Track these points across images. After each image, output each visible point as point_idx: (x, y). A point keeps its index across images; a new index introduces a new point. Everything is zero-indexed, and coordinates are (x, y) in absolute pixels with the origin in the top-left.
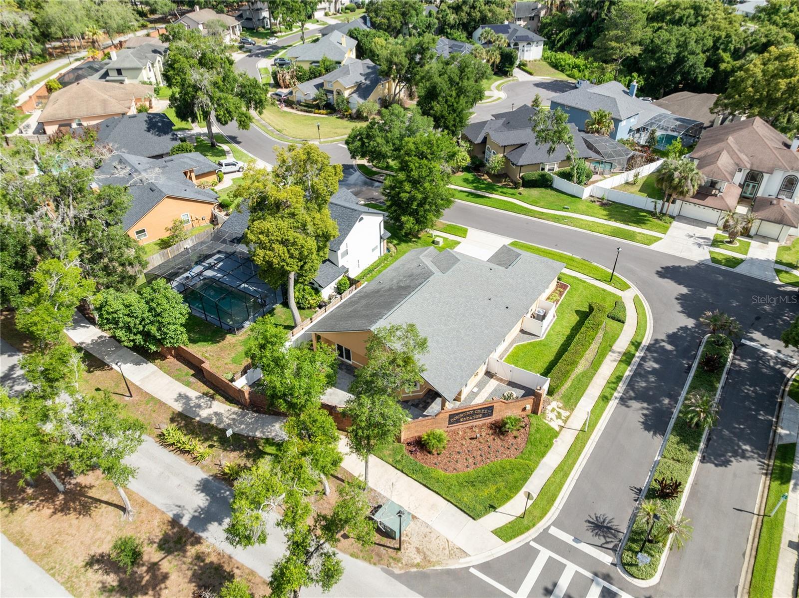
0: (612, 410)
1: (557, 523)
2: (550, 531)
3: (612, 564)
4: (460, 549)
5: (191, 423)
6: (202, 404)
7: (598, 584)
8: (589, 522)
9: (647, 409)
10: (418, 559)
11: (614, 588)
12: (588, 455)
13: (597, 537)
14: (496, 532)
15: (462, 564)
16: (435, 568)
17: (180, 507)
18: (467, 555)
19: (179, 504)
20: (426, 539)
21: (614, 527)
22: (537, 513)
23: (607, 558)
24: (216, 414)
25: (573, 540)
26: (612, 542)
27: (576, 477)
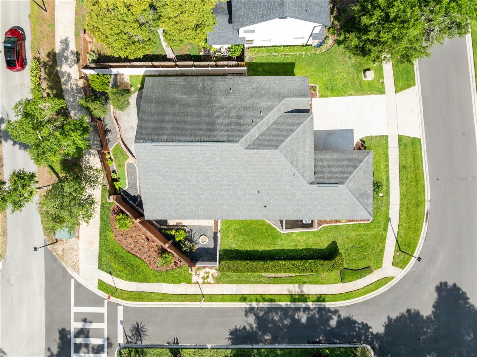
0: (237, 306)
1: (126, 309)
2: (119, 307)
3: (119, 344)
4: (79, 269)
5: (54, 68)
6: (69, 60)
7: (104, 341)
8: (138, 324)
9: (252, 328)
10: (60, 253)
11: (106, 349)
12: (186, 306)
13: (130, 332)
14: (100, 281)
15: (73, 273)
16: (62, 263)
17: (8, 115)
18: (78, 274)
19: (9, 114)
20: (71, 251)
21: (142, 338)
22: (125, 296)
23: (121, 340)
24: (69, 75)
25: (121, 321)
26: (133, 340)
27: (164, 306)
